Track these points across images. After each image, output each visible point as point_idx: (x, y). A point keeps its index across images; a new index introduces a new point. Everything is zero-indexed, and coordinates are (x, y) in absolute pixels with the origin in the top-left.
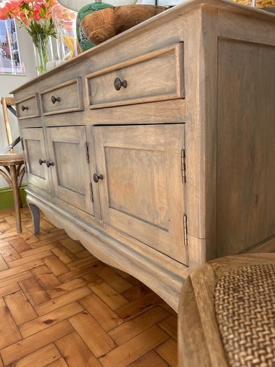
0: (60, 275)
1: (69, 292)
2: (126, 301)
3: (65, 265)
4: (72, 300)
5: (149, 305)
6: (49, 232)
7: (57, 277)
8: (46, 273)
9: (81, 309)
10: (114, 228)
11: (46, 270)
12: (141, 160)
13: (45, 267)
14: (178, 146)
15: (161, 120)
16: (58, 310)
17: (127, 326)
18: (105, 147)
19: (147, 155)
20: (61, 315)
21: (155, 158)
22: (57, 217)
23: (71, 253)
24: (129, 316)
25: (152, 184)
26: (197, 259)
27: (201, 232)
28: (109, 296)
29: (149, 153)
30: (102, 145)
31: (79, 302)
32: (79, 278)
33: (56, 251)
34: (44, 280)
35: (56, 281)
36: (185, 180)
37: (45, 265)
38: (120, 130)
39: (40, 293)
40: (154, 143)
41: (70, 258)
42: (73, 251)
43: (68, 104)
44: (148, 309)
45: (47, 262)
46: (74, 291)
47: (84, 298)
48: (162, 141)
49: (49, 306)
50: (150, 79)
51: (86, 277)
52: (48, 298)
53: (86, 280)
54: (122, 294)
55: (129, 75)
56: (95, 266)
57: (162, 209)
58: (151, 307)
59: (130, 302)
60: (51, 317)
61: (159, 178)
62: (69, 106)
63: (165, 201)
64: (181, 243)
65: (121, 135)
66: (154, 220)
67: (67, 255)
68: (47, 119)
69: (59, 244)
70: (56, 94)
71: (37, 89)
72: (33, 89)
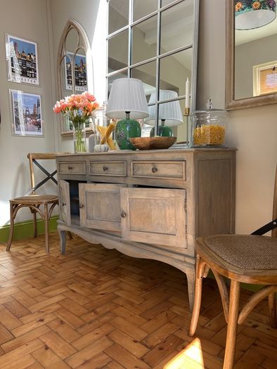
1: (106, 282)
2: (143, 283)
3: (96, 269)
4: (110, 285)
5: (157, 284)
6: (71, 252)
7: (94, 275)
8: (85, 274)
9: (118, 288)
13: (82, 271)
17: (148, 293)
20: (108, 291)
22: (94, 237)
23: (96, 263)
24: (148, 289)
27: (194, 233)
28: (132, 282)
32: (108, 275)
34: (86, 277)
36: (186, 211)
39: (88, 283)
40: (168, 197)
43: (115, 172)
45: (81, 268)
46: (109, 281)
47: (117, 284)
48: (173, 196)
49: (98, 288)
50: (170, 170)
52: (95, 285)
54: (140, 281)
55: (159, 167)
59: (146, 284)
60: (102, 292)
63: (173, 222)
64: (184, 239)
68: (93, 177)
69: (83, 259)
70: (107, 165)
71: (86, 159)
72: (81, 158)
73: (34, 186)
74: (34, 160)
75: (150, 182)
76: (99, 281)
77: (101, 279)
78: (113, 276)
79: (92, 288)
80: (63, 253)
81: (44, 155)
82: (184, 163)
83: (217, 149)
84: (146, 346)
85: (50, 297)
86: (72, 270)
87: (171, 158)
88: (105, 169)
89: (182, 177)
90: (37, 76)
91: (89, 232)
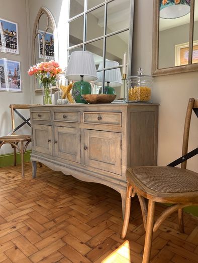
0: (57, 193)
1: (64, 199)
2: (91, 200)
4: (67, 201)
5: (101, 201)
6: (40, 177)
9: (72, 204)
10: (91, 167)
11: (48, 192)
12: (105, 142)
14: (119, 139)
16: (63, 204)
17: (94, 207)
18: (89, 137)
20: (65, 206)
21: (111, 142)
22: (56, 166)
23: (58, 185)
24: (94, 204)
25: (109, 150)
27: (126, 164)
28: (83, 199)
29: (109, 140)
32: (66, 194)
33: (49, 184)
34: (50, 195)
36: (121, 148)
38: (98, 132)
39: (51, 200)
40: (111, 137)
41: (58, 187)
45: (47, 189)
46: (67, 198)
47: (72, 200)
48: (114, 137)
50: (110, 119)
52: (56, 201)
54: (89, 198)
55: (103, 116)
57: (113, 158)
59: (93, 200)
61: (112, 148)
62: (72, 120)
63: (114, 156)
64: (120, 168)
65: (98, 134)
66: (109, 162)
68: (56, 123)
69: (49, 182)
70: (66, 114)
71: (51, 109)
72: (47, 109)
73: (14, 129)
74: (14, 109)
75: (97, 127)
76: (60, 198)
77: (60, 197)
78: (70, 195)
79: (54, 203)
80: (34, 177)
81: (22, 106)
82: (120, 114)
83: (145, 104)
84: (89, 246)
85: (22, 210)
86: (40, 190)
87: (111, 110)
88: (65, 117)
89: (118, 124)
90: (18, 48)
91: (53, 162)
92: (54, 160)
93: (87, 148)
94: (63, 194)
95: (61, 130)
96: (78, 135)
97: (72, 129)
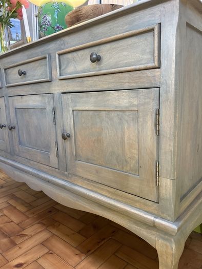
0: (21, 223)
1: (32, 236)
2: (84, 238)
3: (23, 214)
4: (36, 243)
5: (104, 239)
7: (18, 224)
8: (7, 222)
9: (47, 251)
10: (80, 177)
11: (6, 219)
13: (4, 217)
14: (153, 106)
15: (134, 85)
16: (25, 254)
18: (73, 110)
19: (118, 115)
20: (29, 258)
21: (126, 117)
23: (26, 203)
24: (90, 251)
25: (123, 138)
26: (168, 197)
28: (68, 236)
29: (120, 113)
30: (71, 109)
31: (43, 244)
32: (38, 223)
33: (12, 202)
34: (6, 229)
35: (18, 228)
36: (158, 133)
37: (4, 215)
38: (91, 96)
39: (5, 240)
40: (127, 105)
41: (26, 207)
42: (27, 201)
43: (34, 76)
44: (103, 242)
45: (5, 212)
46: (36, 235)
47: (47, 240)
48: (136, 103)
49: (15, 252)
50: (125, 53)
51: (44, 222)
52: (13, 244)
53: (45, 224)
54: (79, 232)
55: (103, 51)
56: (50, 212)
57: (131, 158)
58: (105, 240)
59: (87, 238)
60: (20, 261)
61: (130, 133)
62: (36, 78)
63: (135, 151)
65: (92, 100)
66: (123, 168)
67: (23, 204)
68: (10, 90)
70: (23, 68)
75: (89, 84)
77: (25, 232)
91: (12, 165)
92: (14, 161)
93: (69, 136)
94: (31, 225)
95: (19, 103)
96: (49, 108)
97: (38, 98)
